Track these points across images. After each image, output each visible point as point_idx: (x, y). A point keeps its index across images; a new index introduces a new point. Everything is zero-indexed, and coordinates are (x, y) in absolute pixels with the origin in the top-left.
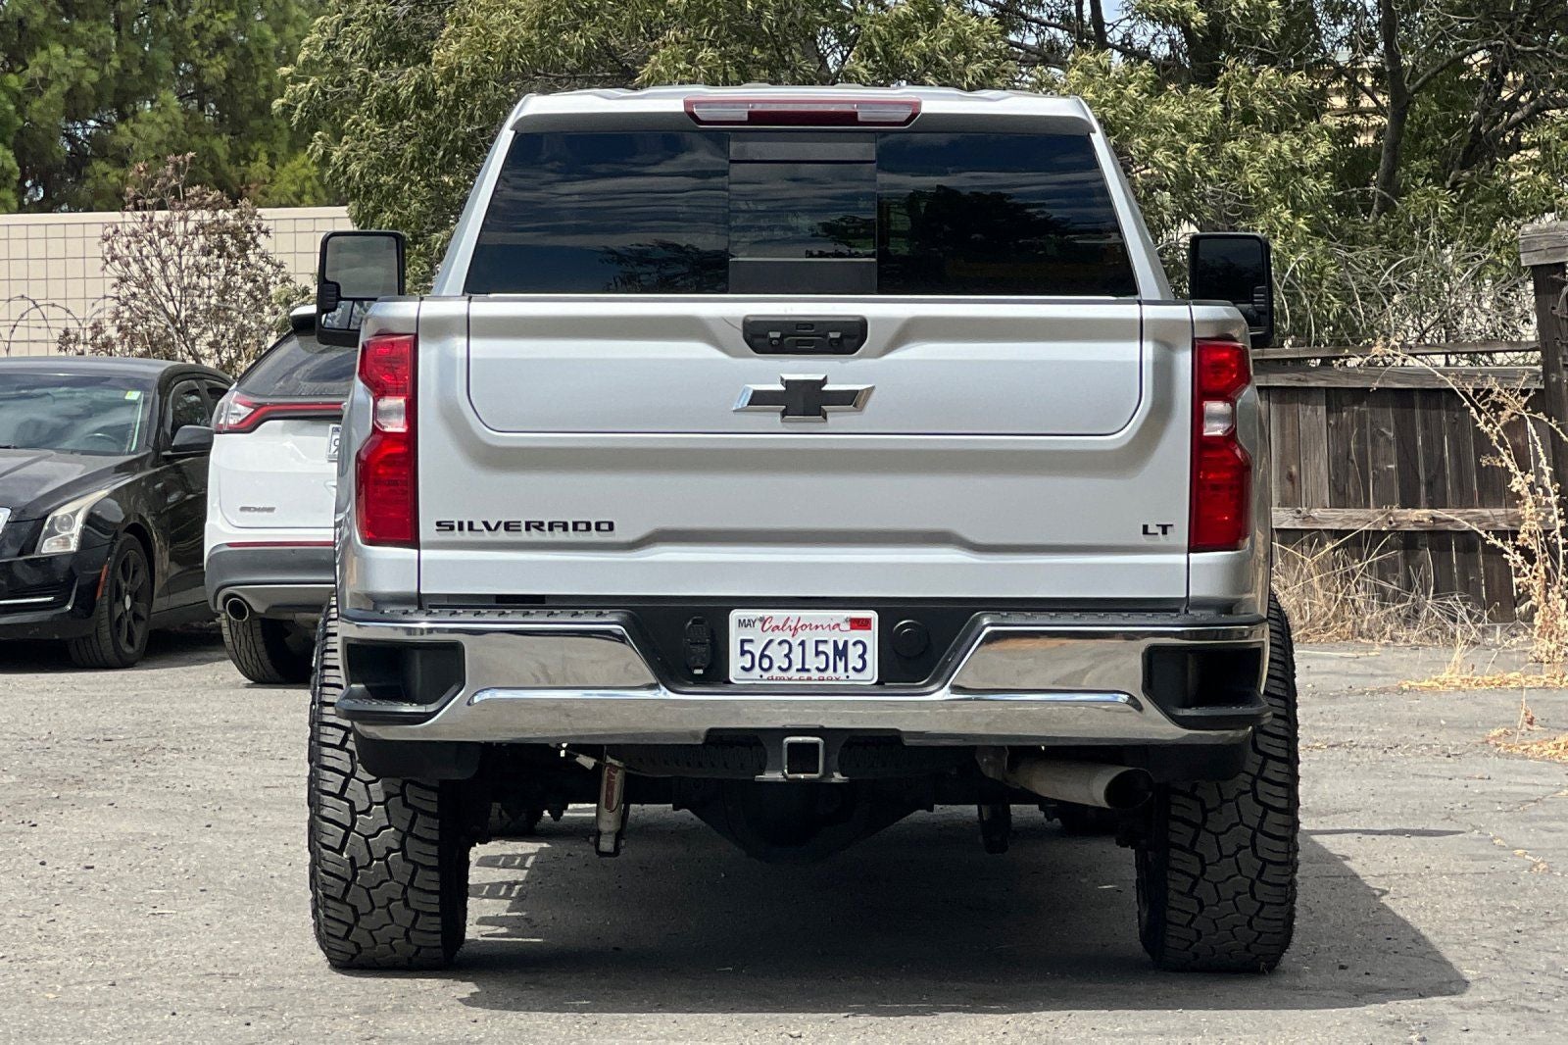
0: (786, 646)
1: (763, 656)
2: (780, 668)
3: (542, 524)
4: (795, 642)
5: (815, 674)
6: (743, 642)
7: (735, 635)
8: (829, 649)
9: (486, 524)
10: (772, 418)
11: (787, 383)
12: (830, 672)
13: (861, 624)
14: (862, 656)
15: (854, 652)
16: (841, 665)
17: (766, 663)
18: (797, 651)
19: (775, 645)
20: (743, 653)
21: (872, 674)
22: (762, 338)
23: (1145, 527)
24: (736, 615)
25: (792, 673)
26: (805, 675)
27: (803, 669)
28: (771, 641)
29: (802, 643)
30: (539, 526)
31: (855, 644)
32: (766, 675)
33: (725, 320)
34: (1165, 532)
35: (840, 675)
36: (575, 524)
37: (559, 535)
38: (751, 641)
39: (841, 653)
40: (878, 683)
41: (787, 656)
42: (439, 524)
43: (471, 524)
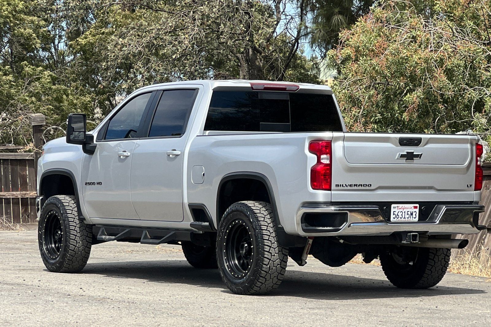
0: (402, 213)
1: (397, 215)
2: (400, 218)
3: (357, 185)
4: (403, 212)
5: (407, 219)
6: (394, 212)
7: (392, 210)
8: (409, 213)
9: (346, 185)
10: (404, 160)
11: (407, 152)
12: (409, 219)
13: (416, 207)
14: (416, 215)
15: (414, 214)
16: (412, 217)
17: (398, 216)
18: (404, 213)
19: (400, 212)
20: (394, 214)
21: (417, 219)
22: (403, 142)
23: (468, 185)
24: (393, 206)
25: (403, 219)
26: (405, 219)
27: (405, 218)
28: (399, 212)
29: (405, 212)
30: (356, 185)
31: (415, 212)
32: (398, 219)
33: (396, 138)
34: (471, 186)
35: (412, 220)
36: (364, 185)
37: (360, 188)
38: (395, 212)
39: (412, 214)
40: (418, 221)
41: (402, 215)
42: (336, 185)
43: (343, 185)
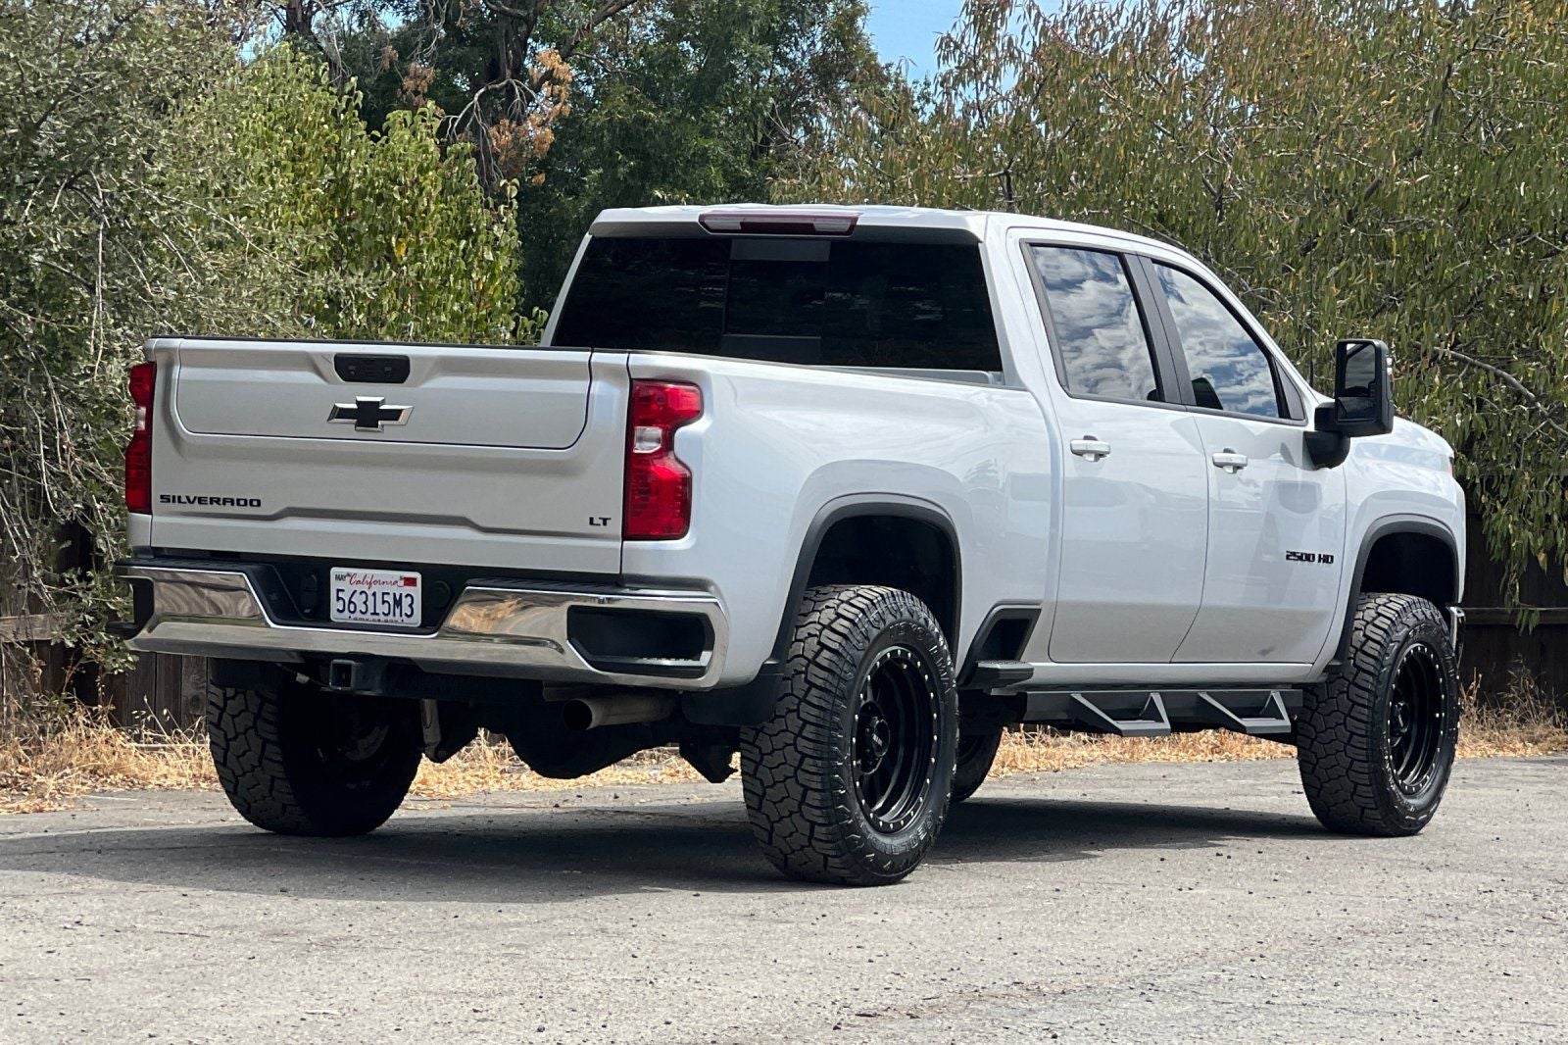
0: (364, 595)
1: (350, 602)
2: (361, 612)
3: (219, 499)
4: (370, 593)
5: (382, 617)
6: (338, 591)
7: (334, 585)
8: (391, 599)
9: (188, 498)
11: (359, 403)
12: (391, 617)
13: (411, 582)
14: (411, 606)
15: (406, 602)
16: (398, 611)
17: (352, 606)
18: (371, 598)
19: (357, 595)
20: (338, 599)
21: (417, 620)
23: (591, 519)
24: (335, 571)
25: (368, 616)
26: (376, 617)
27: (375, 613)
28: (355, 592)
29: (374, 594)
30: (218, 501)
31: (407, 596)
32: (353, 616)
34: (605, 524)
35: (397, 619)
36: (238, 500)
37: (229, 508)
38: (343, 591)
39: (398, 603)
40: (421, 626)
41: (365, 603)
42: (162, 497)
43: (179, 497)
